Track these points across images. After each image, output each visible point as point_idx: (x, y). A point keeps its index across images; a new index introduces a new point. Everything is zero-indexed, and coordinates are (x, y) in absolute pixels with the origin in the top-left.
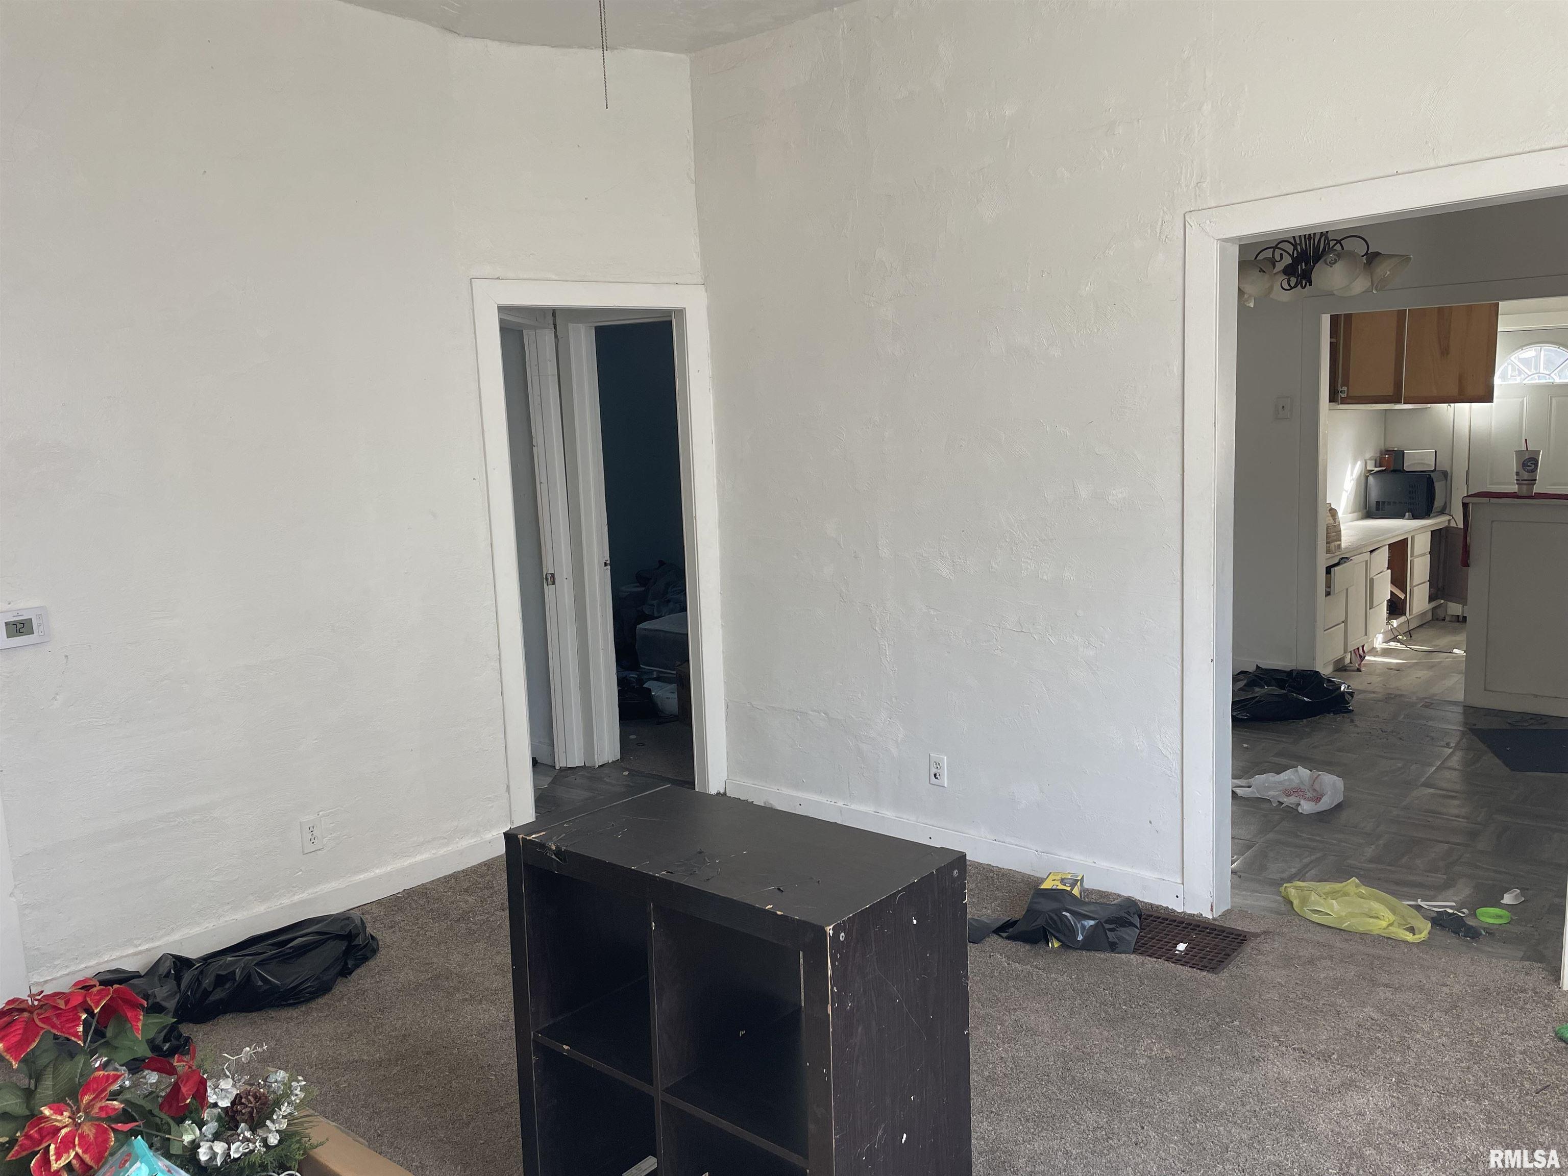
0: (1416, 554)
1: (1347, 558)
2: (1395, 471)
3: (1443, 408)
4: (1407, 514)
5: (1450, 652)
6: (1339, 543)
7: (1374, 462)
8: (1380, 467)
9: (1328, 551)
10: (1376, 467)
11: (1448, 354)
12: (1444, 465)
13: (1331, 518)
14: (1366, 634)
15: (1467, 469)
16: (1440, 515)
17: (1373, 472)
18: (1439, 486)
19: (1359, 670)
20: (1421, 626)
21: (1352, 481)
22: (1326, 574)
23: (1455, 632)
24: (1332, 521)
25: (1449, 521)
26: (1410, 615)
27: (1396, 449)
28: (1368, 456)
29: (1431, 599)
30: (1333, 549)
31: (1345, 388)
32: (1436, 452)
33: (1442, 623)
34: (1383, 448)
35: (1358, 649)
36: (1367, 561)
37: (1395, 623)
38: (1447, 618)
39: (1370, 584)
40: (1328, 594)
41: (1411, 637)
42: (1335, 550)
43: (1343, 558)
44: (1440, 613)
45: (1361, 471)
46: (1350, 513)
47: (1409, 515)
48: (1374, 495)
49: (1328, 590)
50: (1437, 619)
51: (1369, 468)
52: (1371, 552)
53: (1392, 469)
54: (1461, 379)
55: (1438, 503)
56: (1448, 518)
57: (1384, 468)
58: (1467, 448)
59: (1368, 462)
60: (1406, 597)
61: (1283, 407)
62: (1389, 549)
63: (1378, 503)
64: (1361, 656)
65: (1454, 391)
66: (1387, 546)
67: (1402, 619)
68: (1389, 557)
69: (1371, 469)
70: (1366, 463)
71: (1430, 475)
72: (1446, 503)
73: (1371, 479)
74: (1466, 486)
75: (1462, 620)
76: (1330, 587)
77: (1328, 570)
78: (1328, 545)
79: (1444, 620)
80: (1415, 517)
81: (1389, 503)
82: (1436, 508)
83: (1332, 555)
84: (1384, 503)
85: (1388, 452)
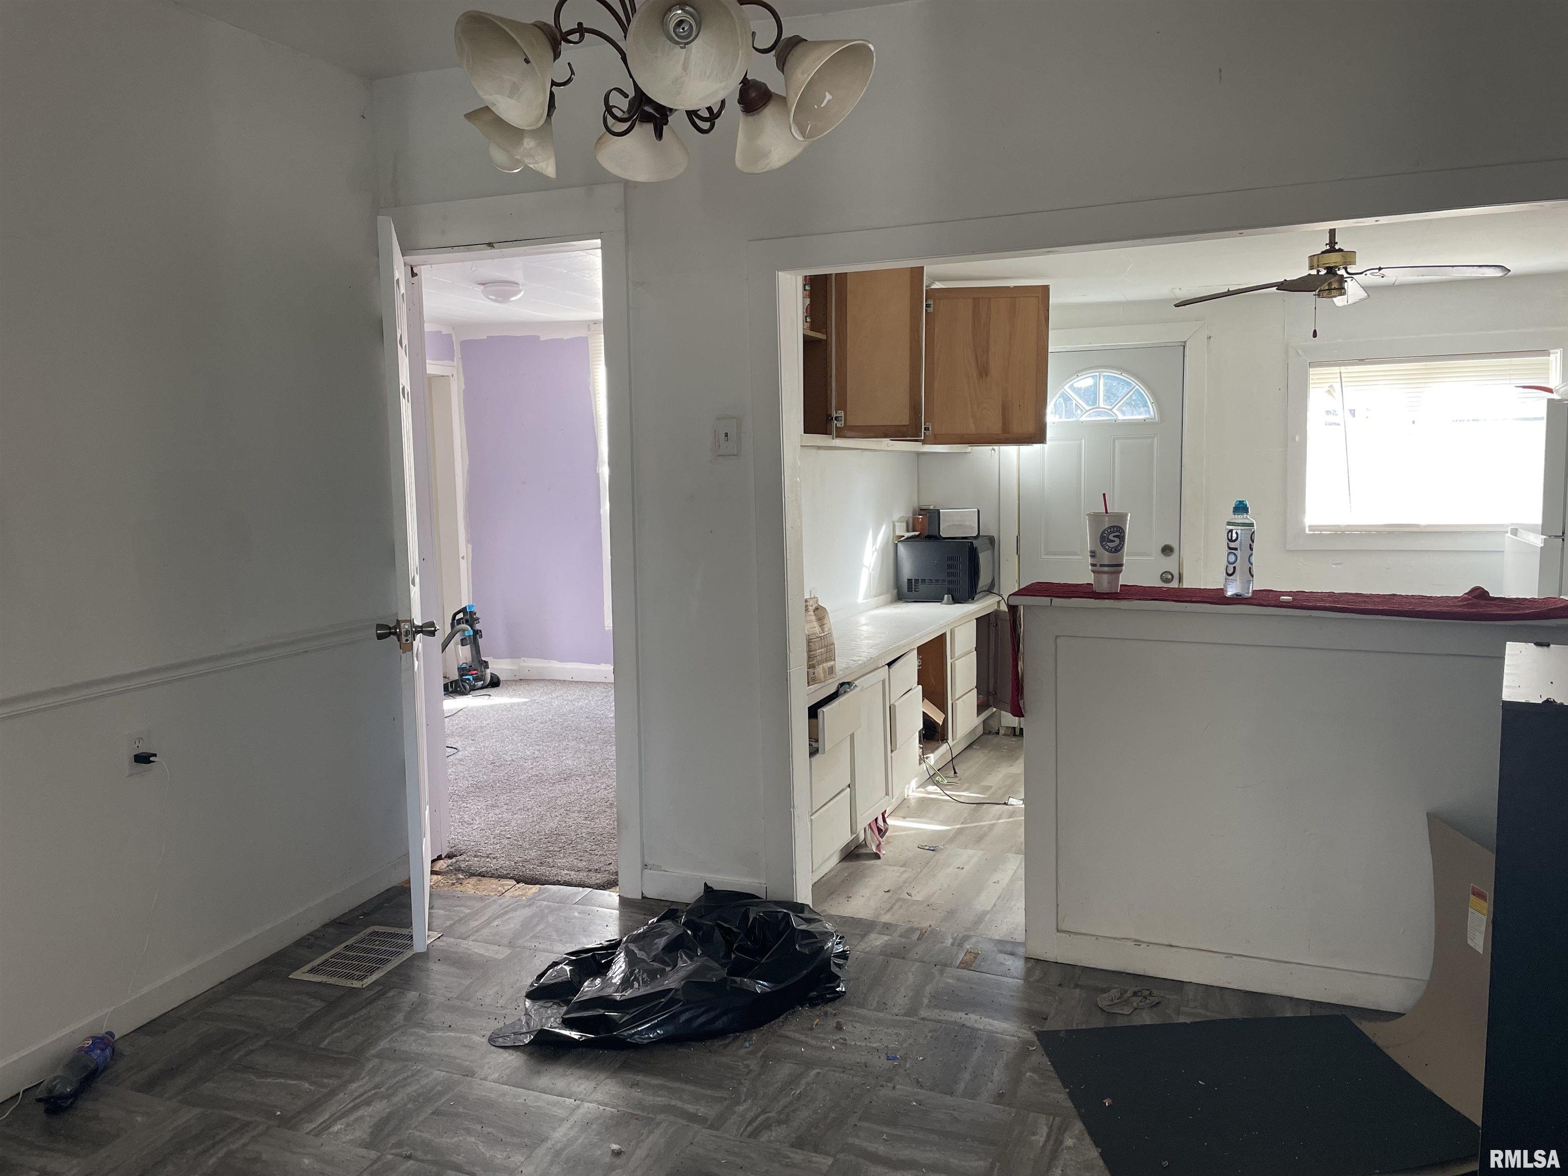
0: (957, 654)
1: (848, 683)
2: (930, 537)
3: (985, 451)
4: (946, 596)
5: (1005, 804)
6: (832, 663)
7: (905, 524)
8: (913, 531)
9: (811, 680)
10: (908, 531)
11: (987, 375)
12: (989, 529)
13: (816, 624)
14: (887, 794)
15: (1017, 534)
16: (987, 595)
17: (904, 538)
18: (984, 558)
19: (877, 856)
20: (969, 747)
21: (876, 552)
22: (809, 717)
23: (1011, 756)
24: (817, 629)
25: (999, 602)
26: (953, 740)
27: (932, 507)
28: (896, 516)
29: (981, 708)
30: (822, 675)
31: (841, 413)
32: (979, 511)
33: (996, 740)
34: (916, 505)
35: (876, 820)
36: (884, 681)
37: (932, 758)
38: (1002, 732)
39: (891, 713)
40: (813, 752)
41: (955, 773)
42: (825, 677)
43: (842, 684)
44: (994, 724)
45: (889, 538)
46: (875, 596)
47: (948, 597)
48: (907, 571)
49: (815, 745)
50: (990, 733)
51: (898, 533)
52: (890, 664)
53: (926, 534)
54: (1005, 409)
55: (984, 580)
56: (998, 598)
57: (917, 533)
58: (1017, 506)
59: (897, 524)
60: (945, 721)
61: (726, 435)
62: (918, 654)
63: (909, 581)
64: (880, 830)
65: (995, 426)
66: (916, 652)
67: (944, 748)
68: (919, 666)
69: (901, 534)
70: (894, 526)
71: (972, 543)
72: (993, 580)
73: (902, 548)
74: (1016, 557)
75: (1017, 733)
76: (817, 741)
77: (813, 712)
78: (811, 670)
79: (998, 733)
80: (956, 600)
81: (923, 581)
82: (982, 587)
83: (822, 684)
84: (917, 581)
85: (923, 511)
